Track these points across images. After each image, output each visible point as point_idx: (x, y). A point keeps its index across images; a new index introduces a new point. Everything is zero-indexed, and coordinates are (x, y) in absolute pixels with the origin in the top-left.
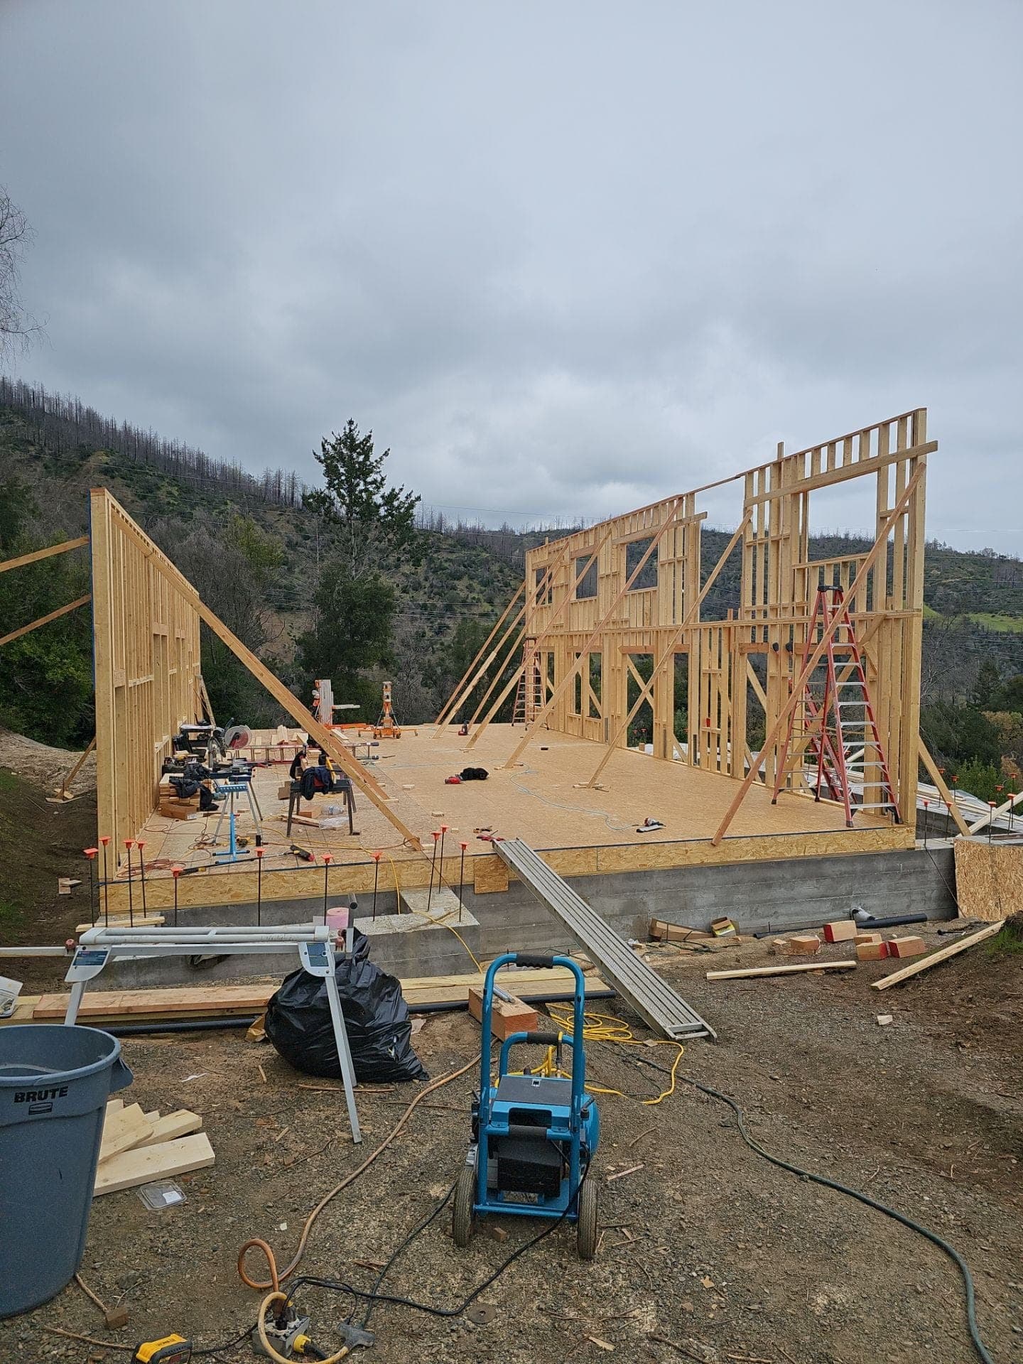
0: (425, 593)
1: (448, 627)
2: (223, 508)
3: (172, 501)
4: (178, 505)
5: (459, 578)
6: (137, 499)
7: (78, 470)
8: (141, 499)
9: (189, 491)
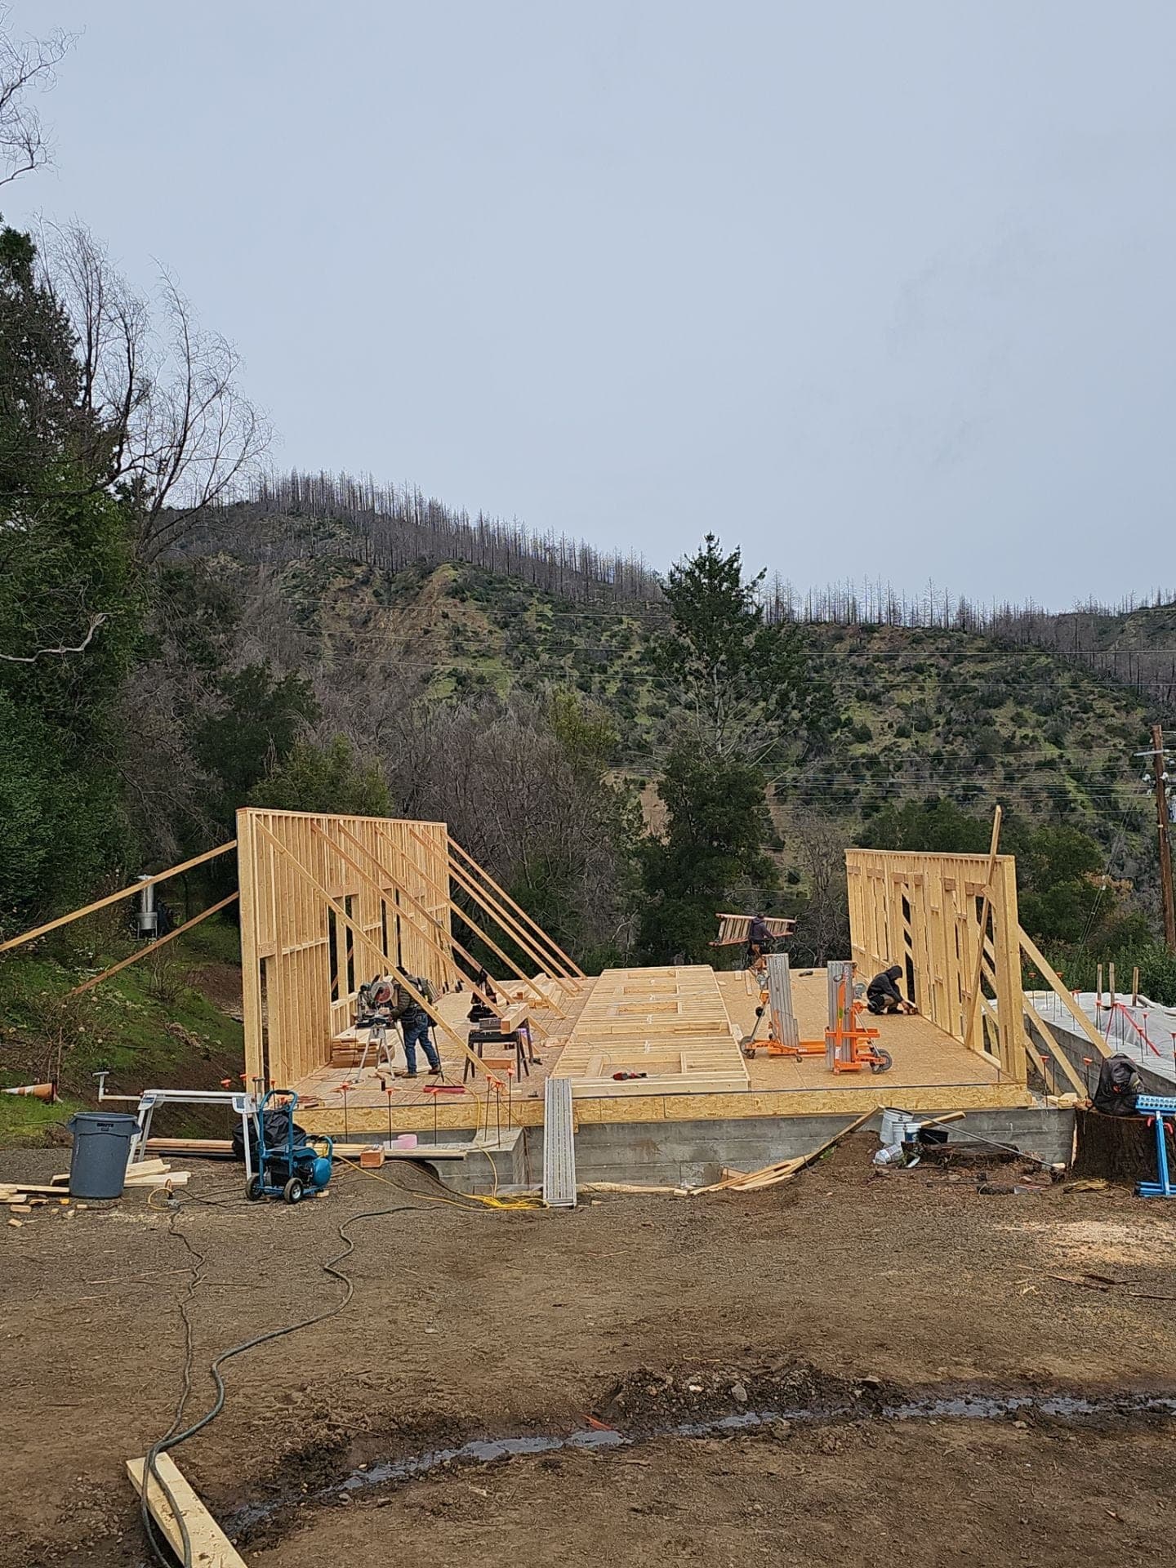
0: (938, 735)
1: (980, 789)
2: (616, 628)
3: (543, 626)
4: (553, 630)
5: (998, 704)
6: (497, 629)
7: (418, 593)
8: (502, 628)
9: (569, 608)
